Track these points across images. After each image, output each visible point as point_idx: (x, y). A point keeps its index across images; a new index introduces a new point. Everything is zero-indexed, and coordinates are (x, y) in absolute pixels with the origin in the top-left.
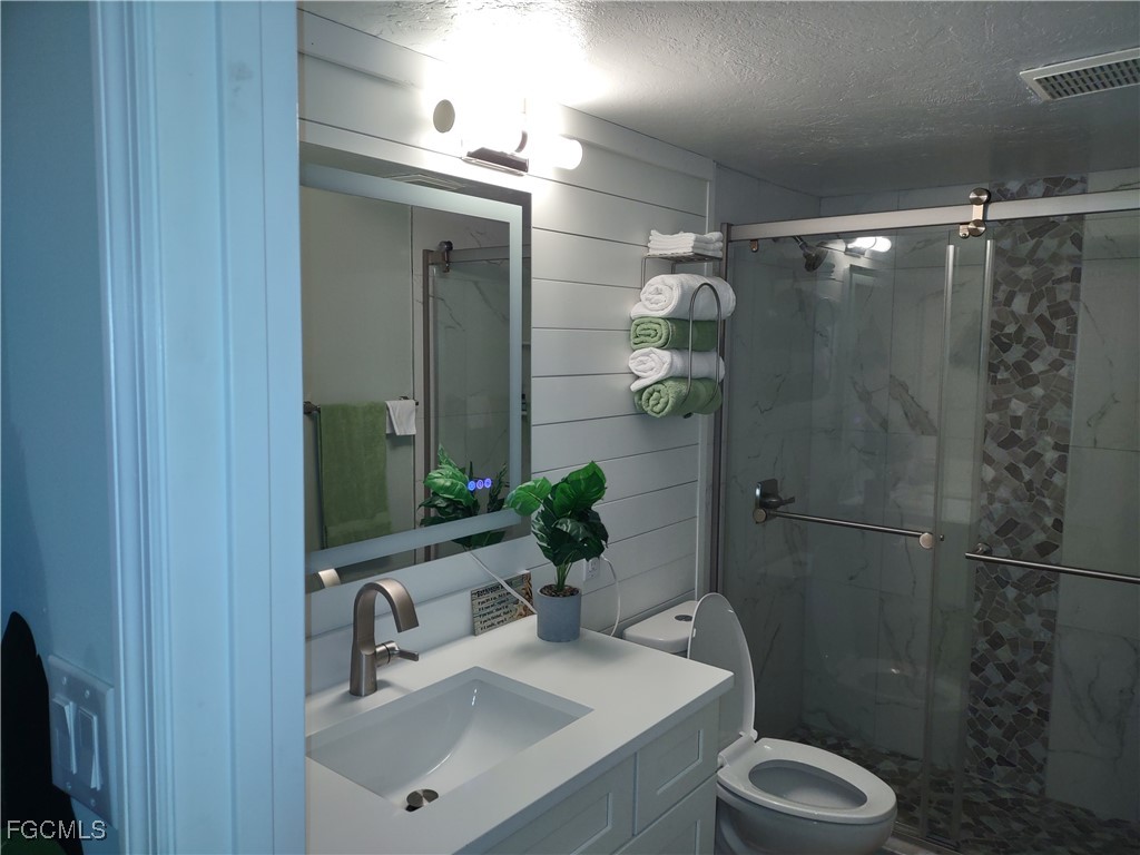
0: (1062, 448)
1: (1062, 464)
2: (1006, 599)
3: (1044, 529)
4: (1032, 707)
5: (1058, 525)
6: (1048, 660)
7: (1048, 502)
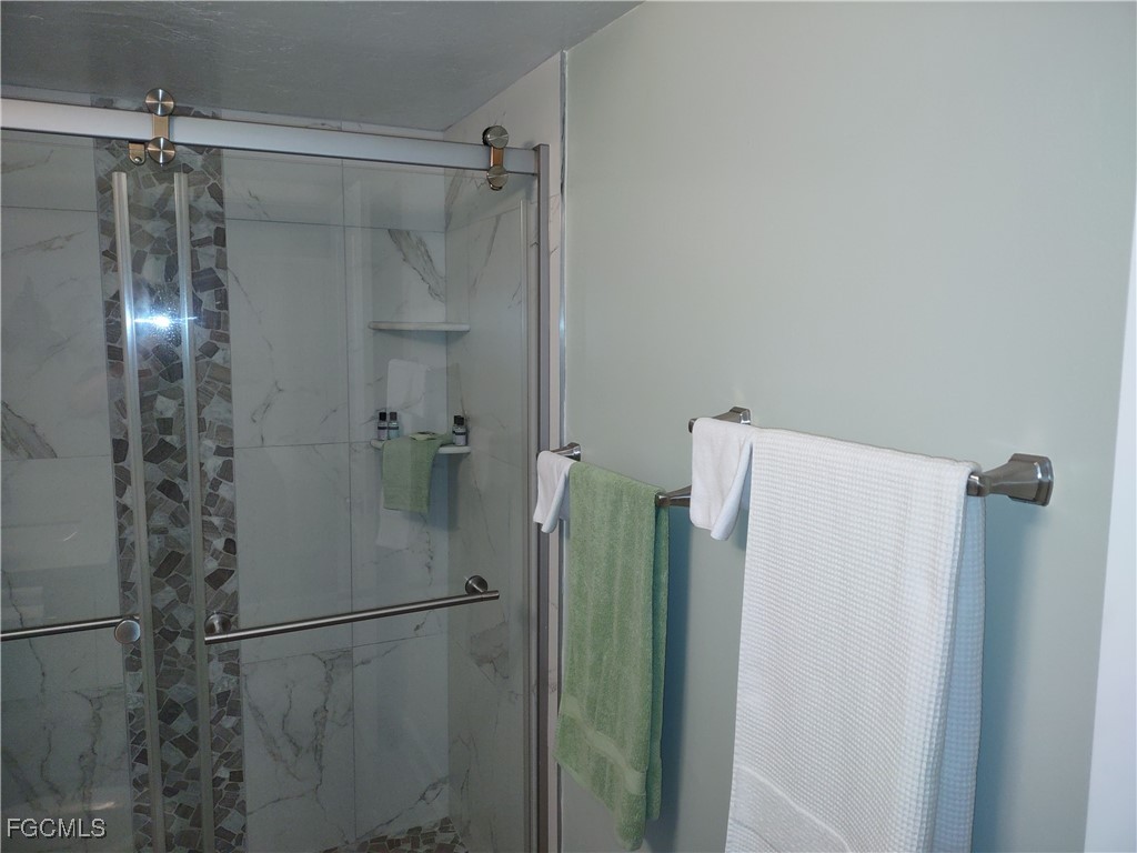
0: (226, 452)
1: (227, 472)
2: (177, 655)
3: (215, 554)
4: (224, 773)
5: (231, 546)
6: (235, 710)
7: (216, 521)
